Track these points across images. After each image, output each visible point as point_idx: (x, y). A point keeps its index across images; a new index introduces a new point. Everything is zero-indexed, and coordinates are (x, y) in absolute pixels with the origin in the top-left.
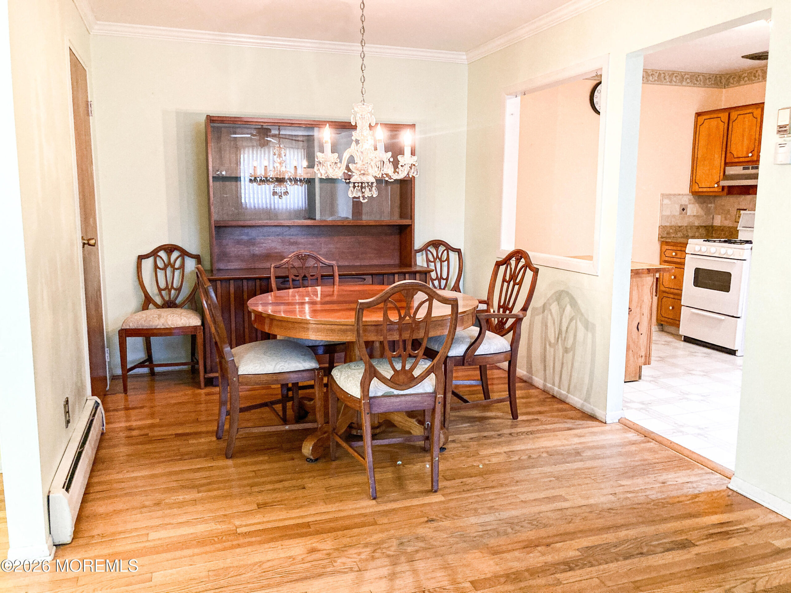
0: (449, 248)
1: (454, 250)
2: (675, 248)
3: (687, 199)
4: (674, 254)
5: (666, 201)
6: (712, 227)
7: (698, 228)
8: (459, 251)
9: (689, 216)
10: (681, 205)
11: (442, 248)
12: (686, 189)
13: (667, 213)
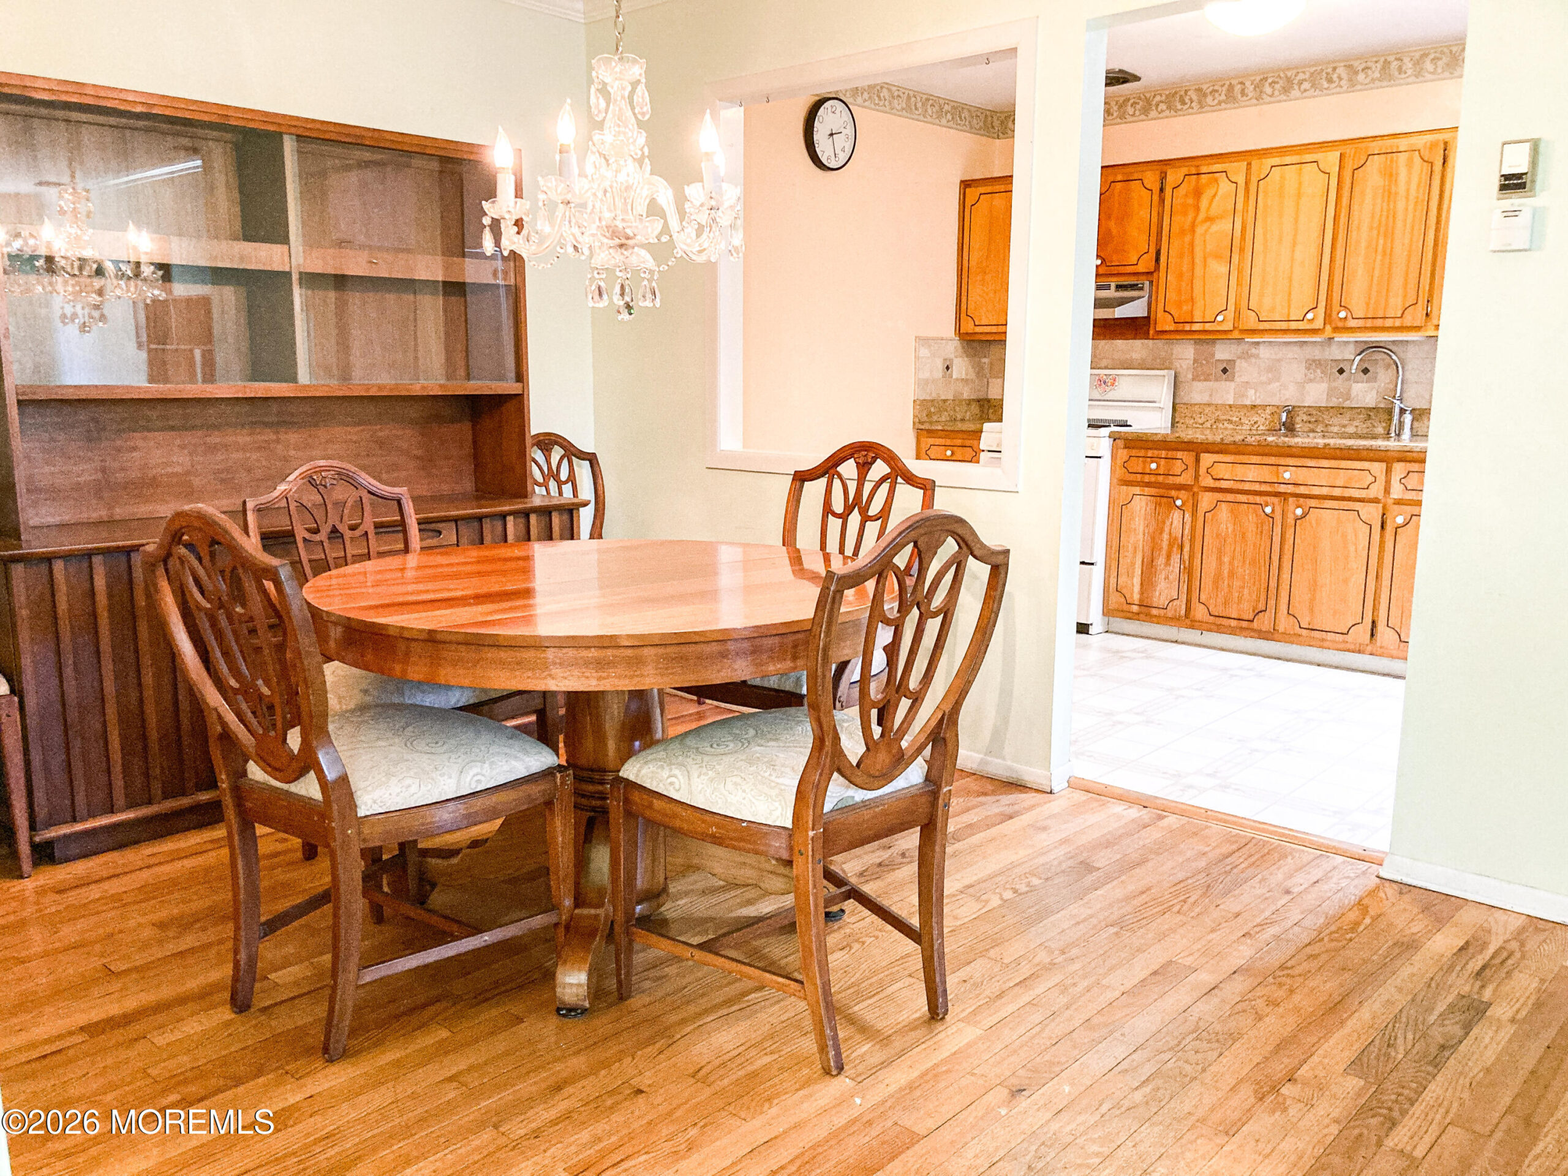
0: (572, 452)
1: (583, 456)
2: (949, 442)
3: (952, 347)
4: (949, 453)
5: (924, 352)
6: (989, 401)
7: (969, 402)
8: (592, 459)
9: (957, 379)
10: (945, 360)
11: (557, 453)
12: (948, 329)
13: (925, 375)
